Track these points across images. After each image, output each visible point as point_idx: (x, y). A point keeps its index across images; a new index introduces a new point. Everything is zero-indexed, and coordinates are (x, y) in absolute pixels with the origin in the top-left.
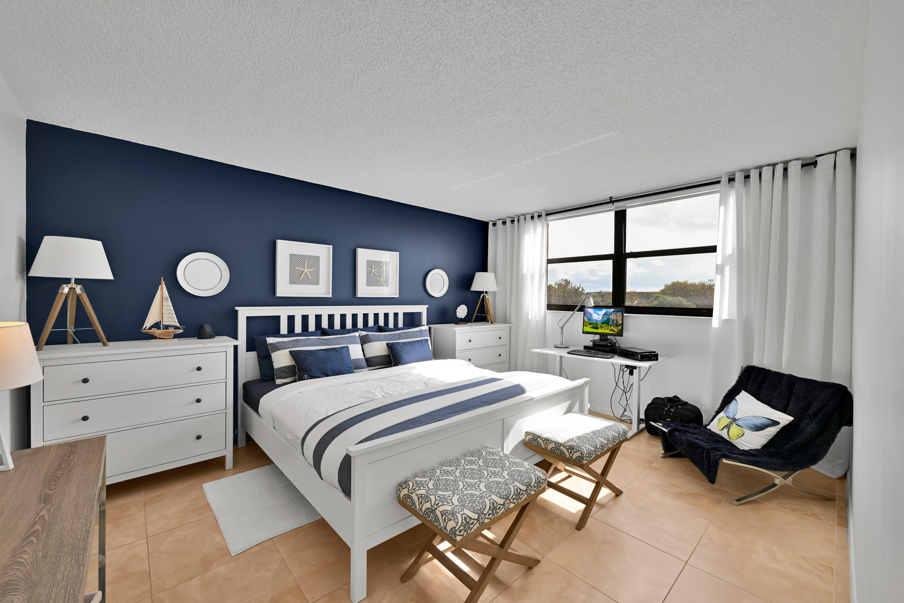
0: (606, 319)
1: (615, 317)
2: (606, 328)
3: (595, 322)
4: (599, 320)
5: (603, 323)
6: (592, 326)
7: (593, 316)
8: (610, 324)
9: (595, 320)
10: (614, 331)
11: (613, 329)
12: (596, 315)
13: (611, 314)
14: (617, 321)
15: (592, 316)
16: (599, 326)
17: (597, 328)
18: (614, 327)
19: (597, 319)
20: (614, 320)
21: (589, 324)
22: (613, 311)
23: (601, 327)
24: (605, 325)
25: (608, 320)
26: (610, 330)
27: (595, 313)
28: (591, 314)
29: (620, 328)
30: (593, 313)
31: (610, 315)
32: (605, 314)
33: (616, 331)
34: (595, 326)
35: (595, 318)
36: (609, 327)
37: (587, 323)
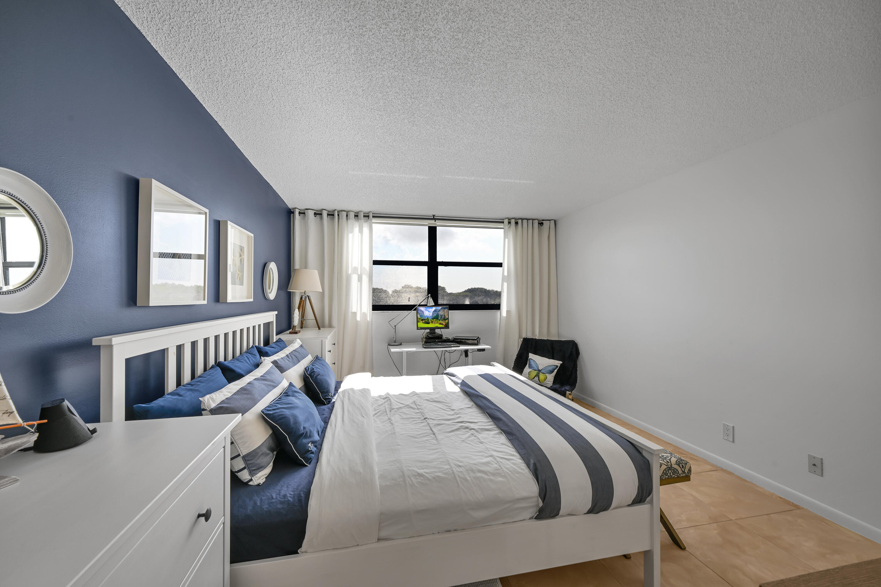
0: (435, 315)
1: (443, 313)
2: (436, 322)
3: (426, 318)
4: (430, 316)
5: (433, 319)
6: (424, 322)
7: (425, 313)
8: (439, 319)
9: (426, 316)
10: (442, 324)
11: (441, 323)
12: (427, 312)
13: (440, 310)
14: (444, 316)
15: (423, 313)
16: (430, 321)
17: (428, 323)
18: (442, 321)
19: (428, 315)
20: (442, 315)
21: (421, 320)
22: (441, 308)
23: (432, 322)
24: (435, 320)
25: (438, 315)
26: (439, 324)
27: (427, 310)
28: (423, 312)
29: (447, 321)
30: (424, 310)
31: (439, 312)
32: (435, 311)
33: (444, 324)
34: (427, 321)
35: (426, 315)
36: (439, 321)
37: (420, 319)
